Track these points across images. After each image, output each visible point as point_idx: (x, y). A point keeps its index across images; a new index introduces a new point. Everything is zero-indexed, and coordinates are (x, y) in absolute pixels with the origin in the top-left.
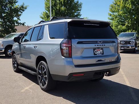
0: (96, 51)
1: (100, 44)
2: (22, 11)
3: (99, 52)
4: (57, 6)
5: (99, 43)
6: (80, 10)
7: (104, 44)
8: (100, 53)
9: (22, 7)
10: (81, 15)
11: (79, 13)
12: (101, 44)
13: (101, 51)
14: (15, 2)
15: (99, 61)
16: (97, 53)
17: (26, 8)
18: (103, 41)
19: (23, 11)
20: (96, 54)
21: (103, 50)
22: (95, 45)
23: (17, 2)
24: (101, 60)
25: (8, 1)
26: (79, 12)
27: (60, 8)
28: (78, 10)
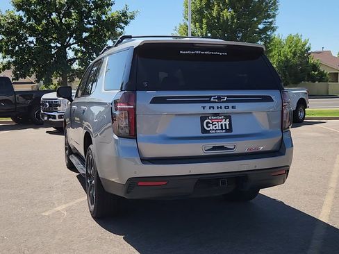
0: (208, 123)
1: (219, 105)
2: (123, 25)
3: (217, 126)
4: (213, 10)
5: (215, 102)
6: (274, 17)
7: (231, 105)
8: (222, 129)
9: (124, 14)
10: (277, 28)
11: (271, 23)
12: (223, 105)
13: (223, 123)
14: (108, 5)
15: (215, 148)
16: (211, 128)
17: (132, 18)
18: (228, 97)
19: (126, 23)
20: (208, 132)
21: (230, 121)
22: (204, 108)
23: (112, 5)
24: (222, 148)
25: (93, 2)
26: (270, 20)
27: (219, 14)
28: (269, 16)
